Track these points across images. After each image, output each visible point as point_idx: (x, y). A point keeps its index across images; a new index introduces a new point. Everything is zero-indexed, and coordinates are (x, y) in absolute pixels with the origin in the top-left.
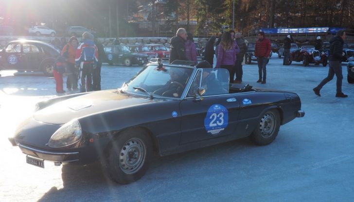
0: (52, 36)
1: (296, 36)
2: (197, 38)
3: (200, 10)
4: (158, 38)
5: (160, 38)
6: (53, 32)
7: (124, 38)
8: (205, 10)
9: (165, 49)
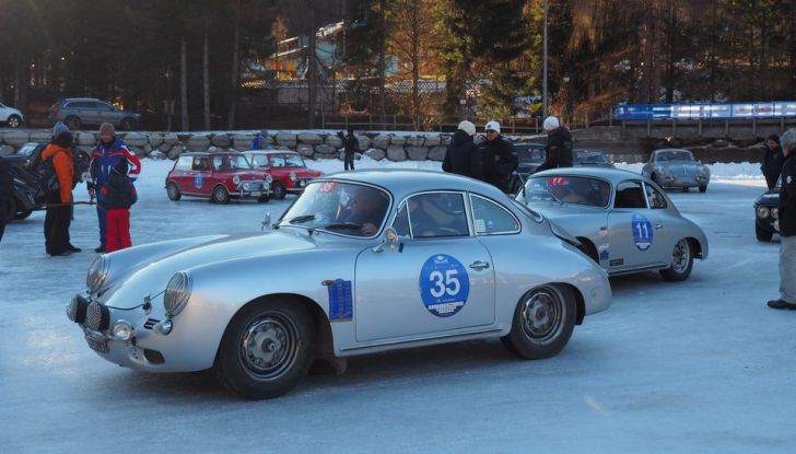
0: (10, 127)
1: (723, 126)
2: (438, 134)
3: (450, 49)
4: (322, 132)
5: (327, 132)
6: (13, 116)
7: (219, 133)
8: (463, 49)
9: (299, 163)
